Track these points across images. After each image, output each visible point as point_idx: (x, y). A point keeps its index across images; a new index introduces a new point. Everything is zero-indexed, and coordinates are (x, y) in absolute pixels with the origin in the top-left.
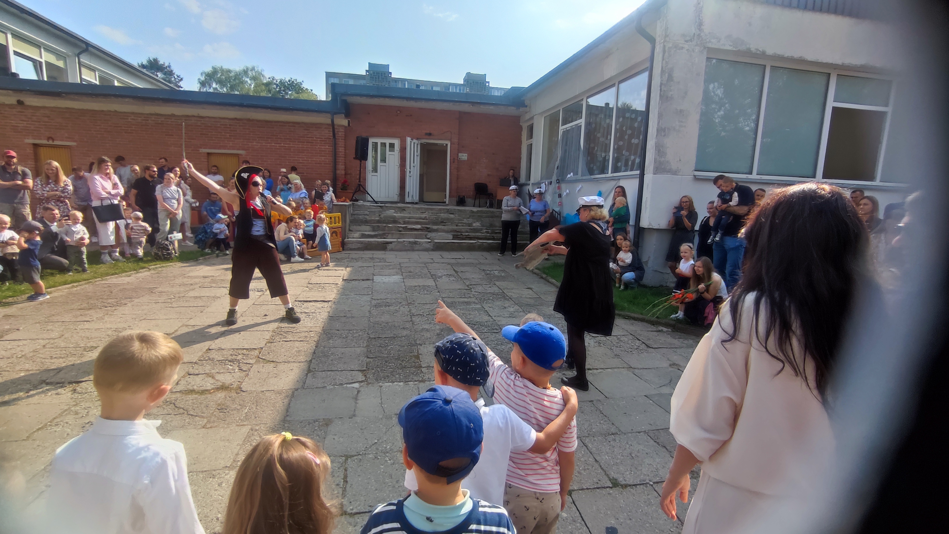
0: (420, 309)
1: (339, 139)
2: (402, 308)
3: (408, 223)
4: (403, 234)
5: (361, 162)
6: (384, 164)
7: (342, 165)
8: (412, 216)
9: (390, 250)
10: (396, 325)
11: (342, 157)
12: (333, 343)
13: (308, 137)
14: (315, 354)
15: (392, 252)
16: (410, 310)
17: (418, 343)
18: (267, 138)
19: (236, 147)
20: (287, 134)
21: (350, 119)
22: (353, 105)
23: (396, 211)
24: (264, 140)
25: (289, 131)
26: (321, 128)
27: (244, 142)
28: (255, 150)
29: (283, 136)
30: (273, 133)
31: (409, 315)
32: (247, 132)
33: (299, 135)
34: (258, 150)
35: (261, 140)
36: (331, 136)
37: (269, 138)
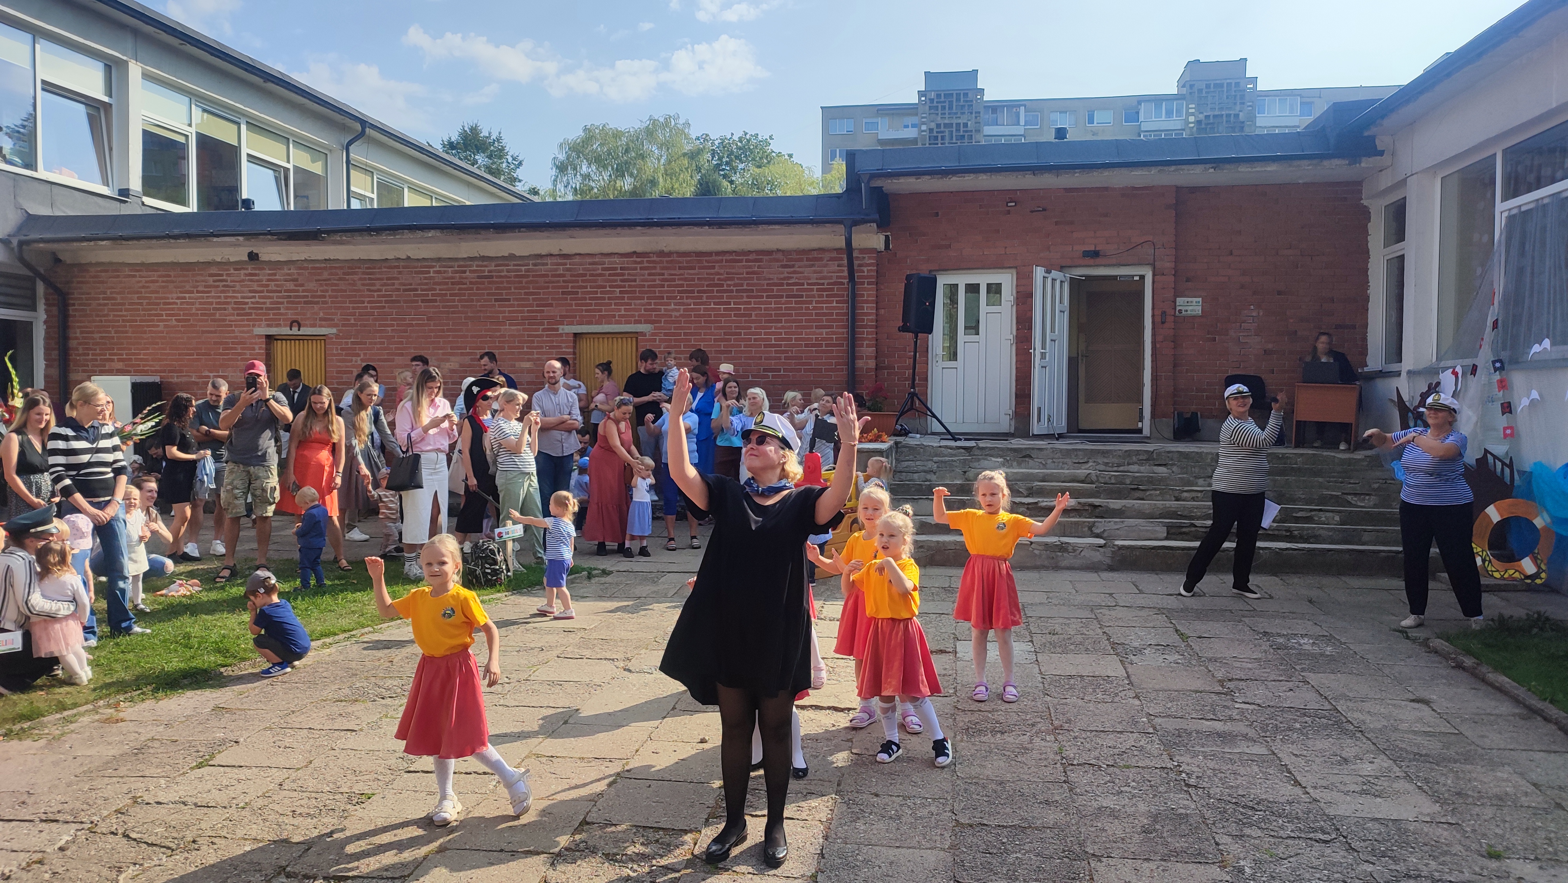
0: (1087, 746)
1: (863, 283)
2: (1037, 740)
5: (916, 337)
6: (975, 338)
7: (868, 346)
8: (1049, 475)
10: (1026, 791)
11: (871, 327)
12: (865, 832)
13: (788, 284)
14: (824, 858)
16: (1060, 749)
17: (1089, 851)
18: (698, 292)
19: (633, 316)
20: (745, 279)
21: (889, 234)
22: (898, 196)
23: (1008, 461)
24: (692, 298)
25: (747, 273)
26: (821, 259)
27: (650, 304)
28: (674, 322)
29: (735, 285)
30: (713, 279)
31: (1058, 765)
32: (658, 282)
33: (770, 279)
34: (679, 322)
35: (687, 298)
36: (844, 278)
37: (705, 292)
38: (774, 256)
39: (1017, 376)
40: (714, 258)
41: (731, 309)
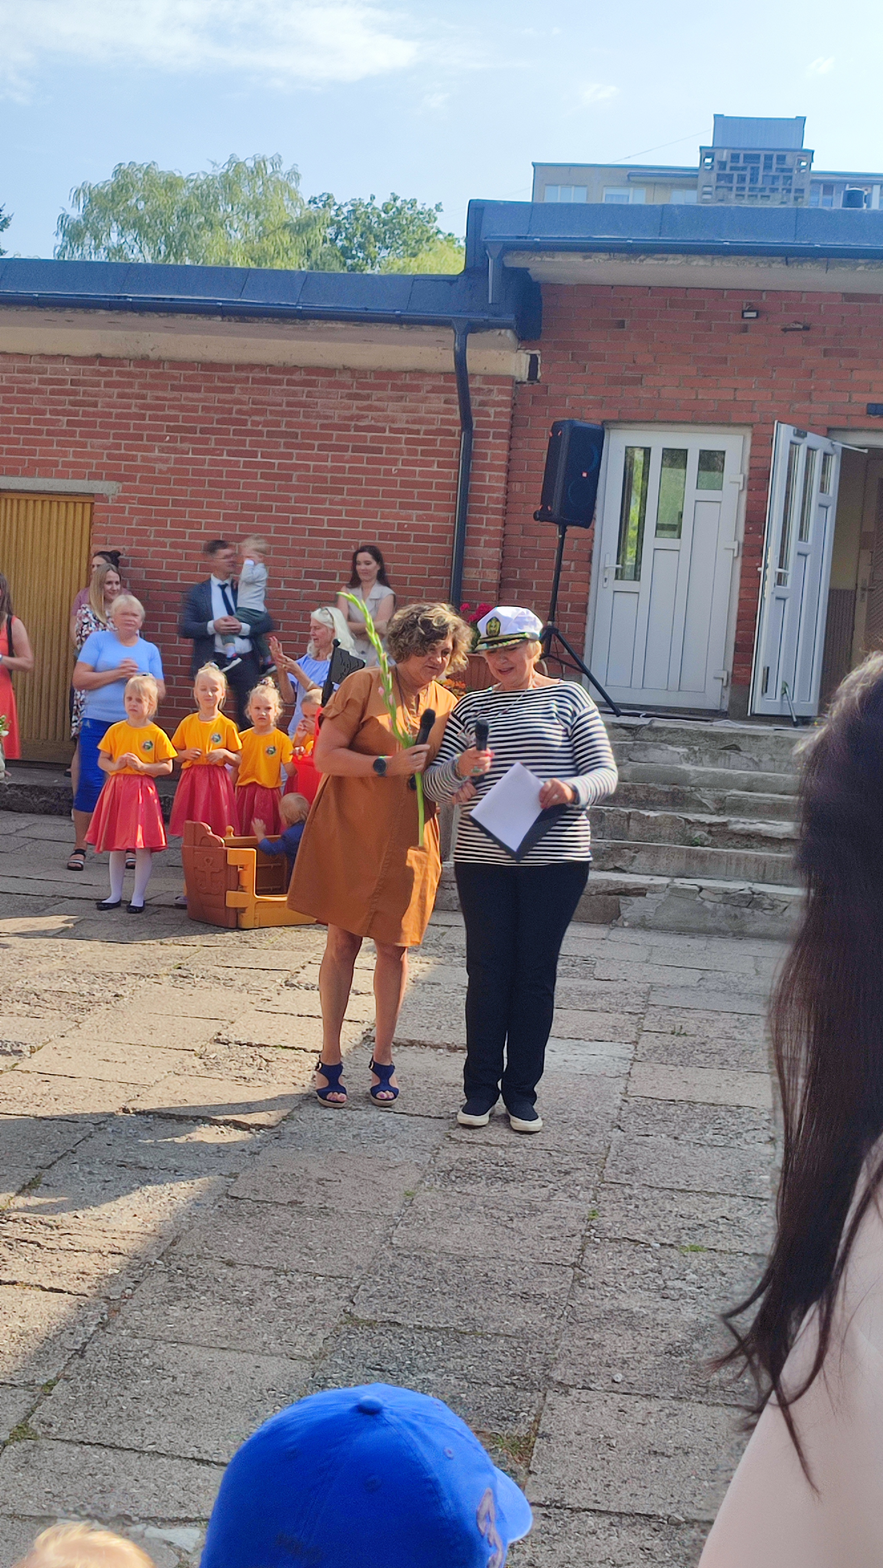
0: (643, 1211)
1: (486, 435)
2: (561, 1197)
3: (738, 807)
4: (702, 858)
5: (563, 532)
6: (673, 543)
7: (487, 544)
8: (763, 780)
9: (633, 927)
10: (499, 1276)
11: (495, 511)
12: (179, 1320)
13: (358, 428)
14: (82, 1357)
15: (639, 936)
16: (594, 1213)
17: (557, 1376)
18: (203, 431)
19: (88, 465)
20: (283, 414)
21: (537, 352)
22: (557, 288)
23: (695, 752)
24: (193, 441)
25: (289, 404)
26: (417, 388)
27: (118, 446)
28: (156, 481)
29: (266, 424)
30: (230, 411)
31: (578, 1238)
32: (134, 410)
33: (327, 417)
34: (167, 481)
35: (183, 440)
36: (453, 423)
37: (212, 431)
38: (338, 378)
39: (739, 614)
40: (234, 373)
41: (258, 465)
